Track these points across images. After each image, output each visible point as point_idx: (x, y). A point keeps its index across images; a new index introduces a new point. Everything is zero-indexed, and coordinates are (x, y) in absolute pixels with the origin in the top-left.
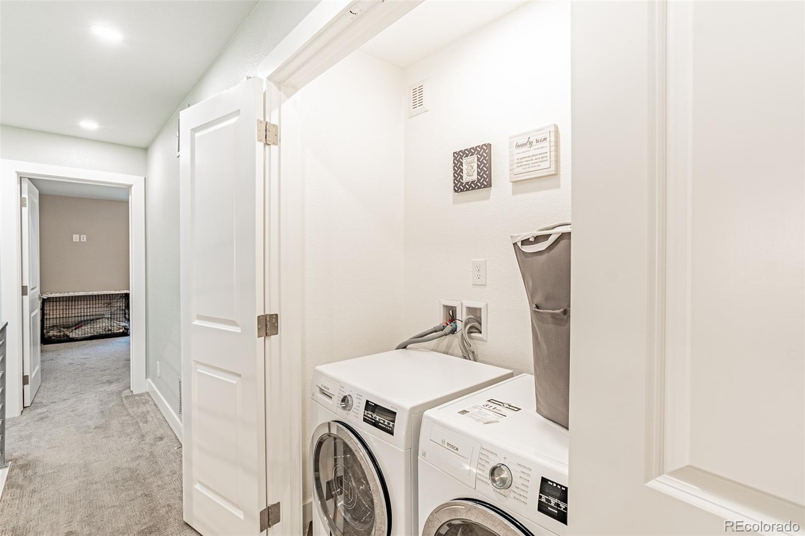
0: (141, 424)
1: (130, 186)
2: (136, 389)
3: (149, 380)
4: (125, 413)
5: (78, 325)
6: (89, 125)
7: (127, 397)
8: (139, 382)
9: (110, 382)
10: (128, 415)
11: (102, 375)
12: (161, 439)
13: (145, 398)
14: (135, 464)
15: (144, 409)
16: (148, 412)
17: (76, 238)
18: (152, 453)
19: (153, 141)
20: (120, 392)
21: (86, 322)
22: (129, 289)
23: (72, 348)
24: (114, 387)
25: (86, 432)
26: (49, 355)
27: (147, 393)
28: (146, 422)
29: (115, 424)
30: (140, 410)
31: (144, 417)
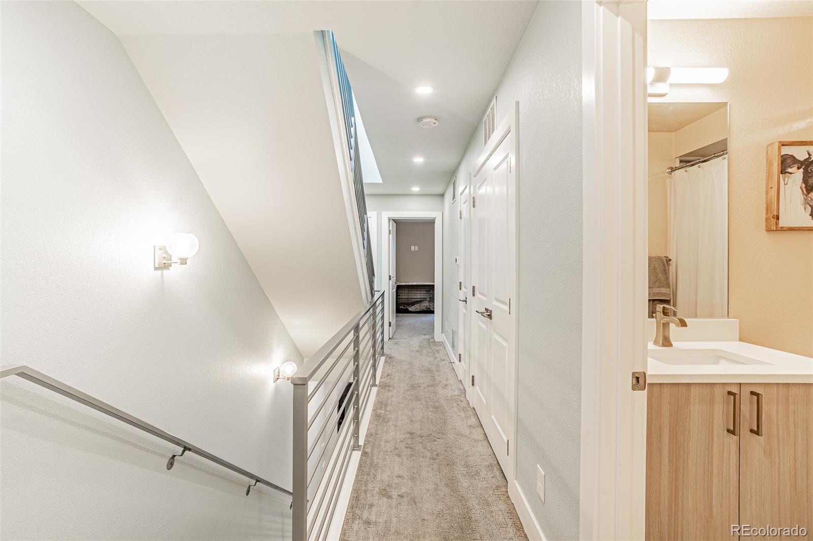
0: (436, 354)
1: (435, 218)
2: (437, 339)
3: (443, 334)
4: (430, 348)
5: (413, 304)
6: (416, 189)
7: (432, 342)
8: (438, 336)
9: (425, 334)
10: (431, 349)
11: (422, 331)
12: (443, 360)
13: (441, 344)
14: (430, 366)
15: (439, 348)
16: (440, 350)
17: (413, 248)
18: (438, 364)
19: (445, 191)
20: (429, 340)
21: (416, 302)
22: (434, 282)
23: (410, 316)
24: (427, 337)
25: (412, 352)
26: (400, 319)
27: (442, 342)
28: (439, 353)
29: (424, 351)
30: (437, 348)
31: (438, 351)
